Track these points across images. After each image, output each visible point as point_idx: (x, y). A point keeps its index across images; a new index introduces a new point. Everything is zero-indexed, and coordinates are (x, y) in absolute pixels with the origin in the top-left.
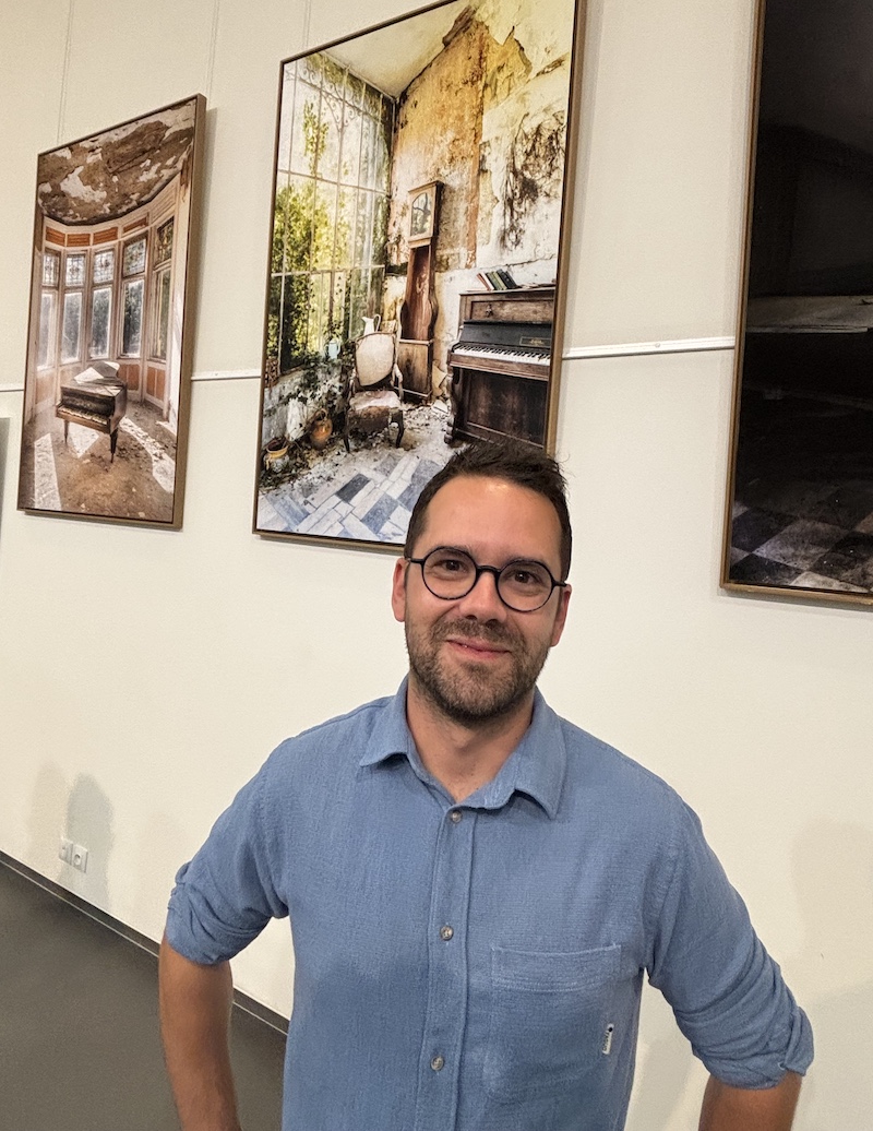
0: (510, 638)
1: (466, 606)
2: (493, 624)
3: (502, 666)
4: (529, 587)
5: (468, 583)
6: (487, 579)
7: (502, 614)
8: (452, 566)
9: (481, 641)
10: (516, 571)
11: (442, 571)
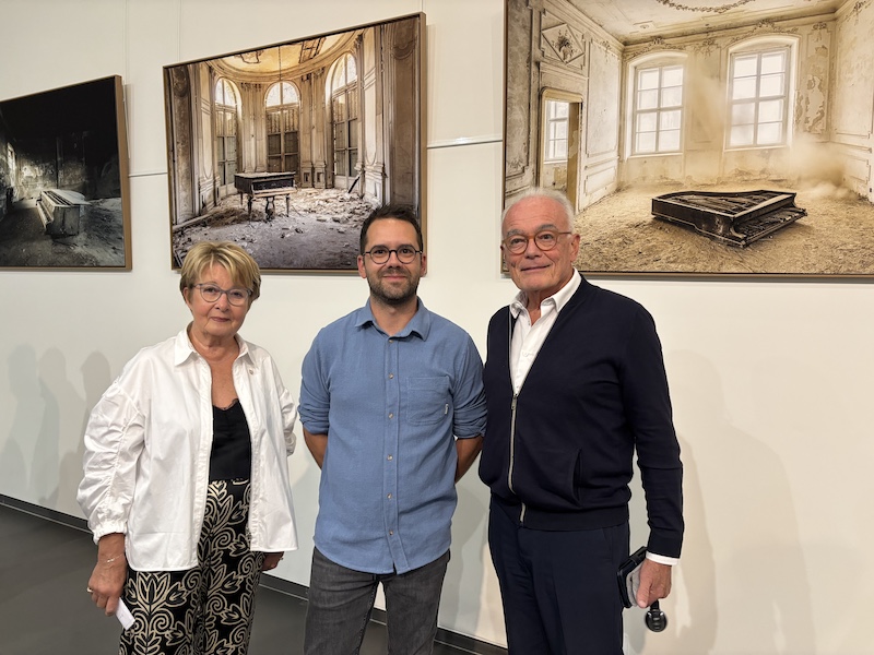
0: (404, 272)
1: (388, 264)
2: (398, 267)
3: (405, 282)
4: (408, 254)
5: (387, 257)
6: (393, 254)
7: (400, 264)
8: (380, 252)
9: (395, 275)
10: (404, 249)
11: (377, 255)
